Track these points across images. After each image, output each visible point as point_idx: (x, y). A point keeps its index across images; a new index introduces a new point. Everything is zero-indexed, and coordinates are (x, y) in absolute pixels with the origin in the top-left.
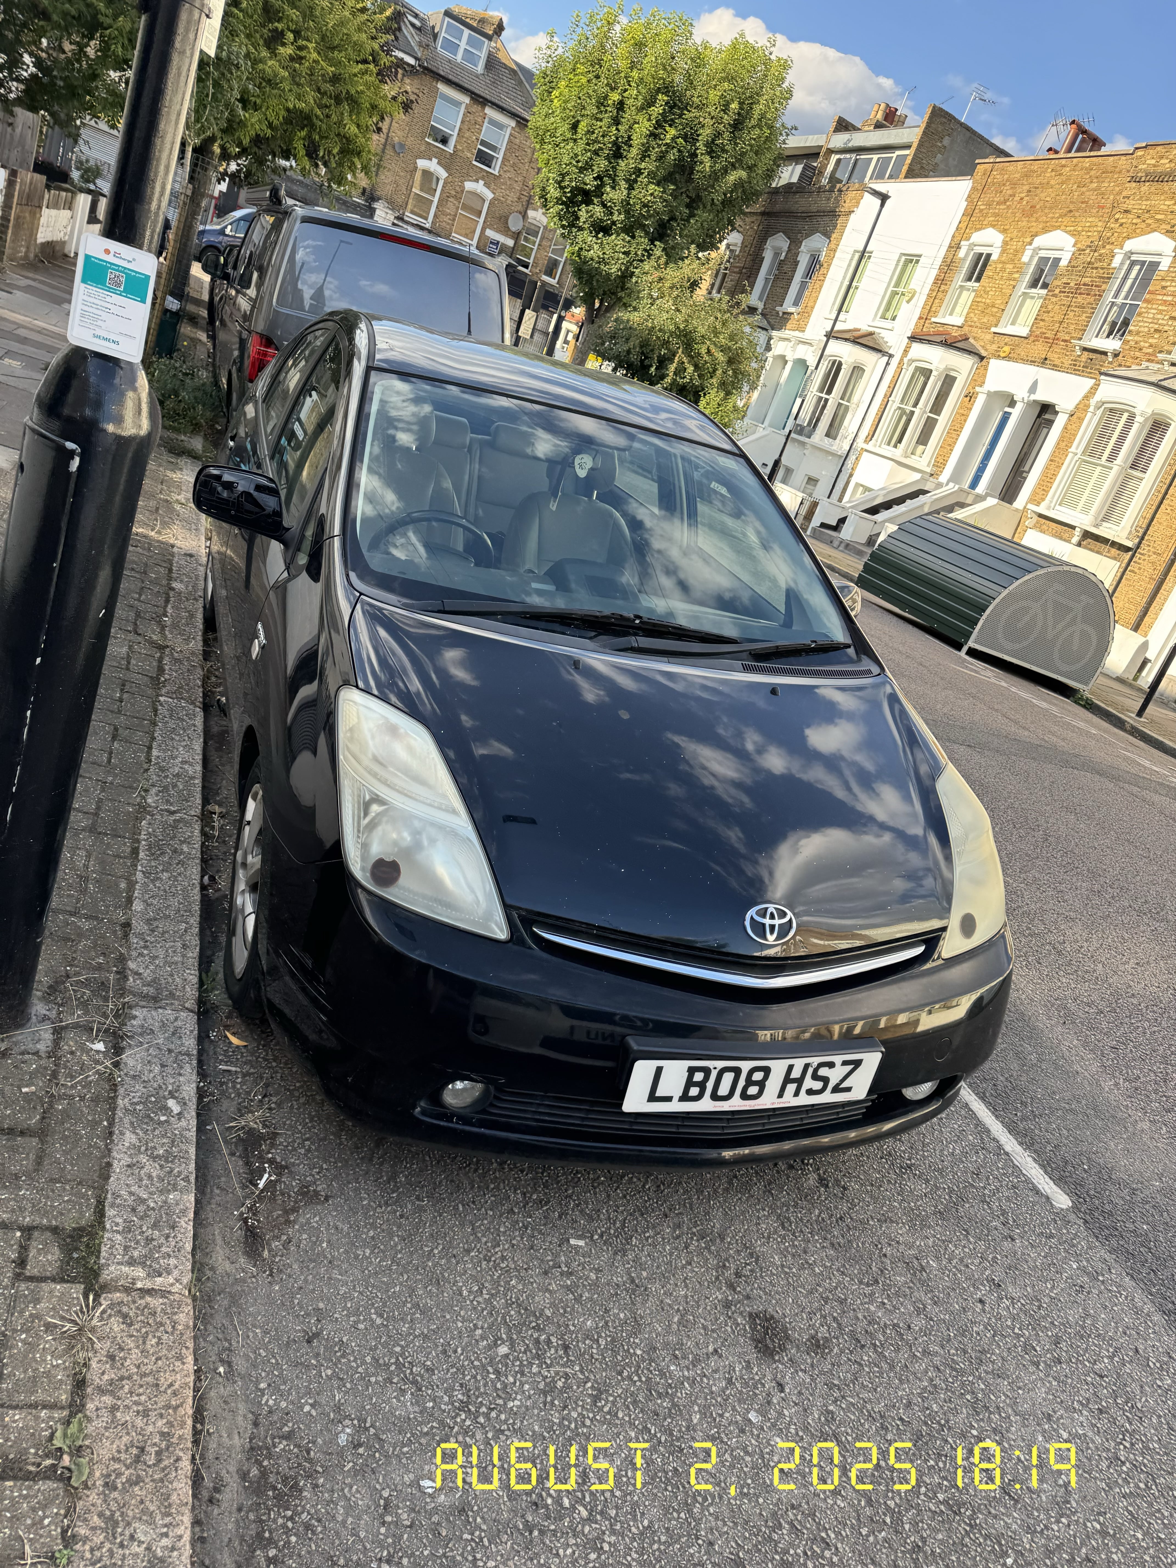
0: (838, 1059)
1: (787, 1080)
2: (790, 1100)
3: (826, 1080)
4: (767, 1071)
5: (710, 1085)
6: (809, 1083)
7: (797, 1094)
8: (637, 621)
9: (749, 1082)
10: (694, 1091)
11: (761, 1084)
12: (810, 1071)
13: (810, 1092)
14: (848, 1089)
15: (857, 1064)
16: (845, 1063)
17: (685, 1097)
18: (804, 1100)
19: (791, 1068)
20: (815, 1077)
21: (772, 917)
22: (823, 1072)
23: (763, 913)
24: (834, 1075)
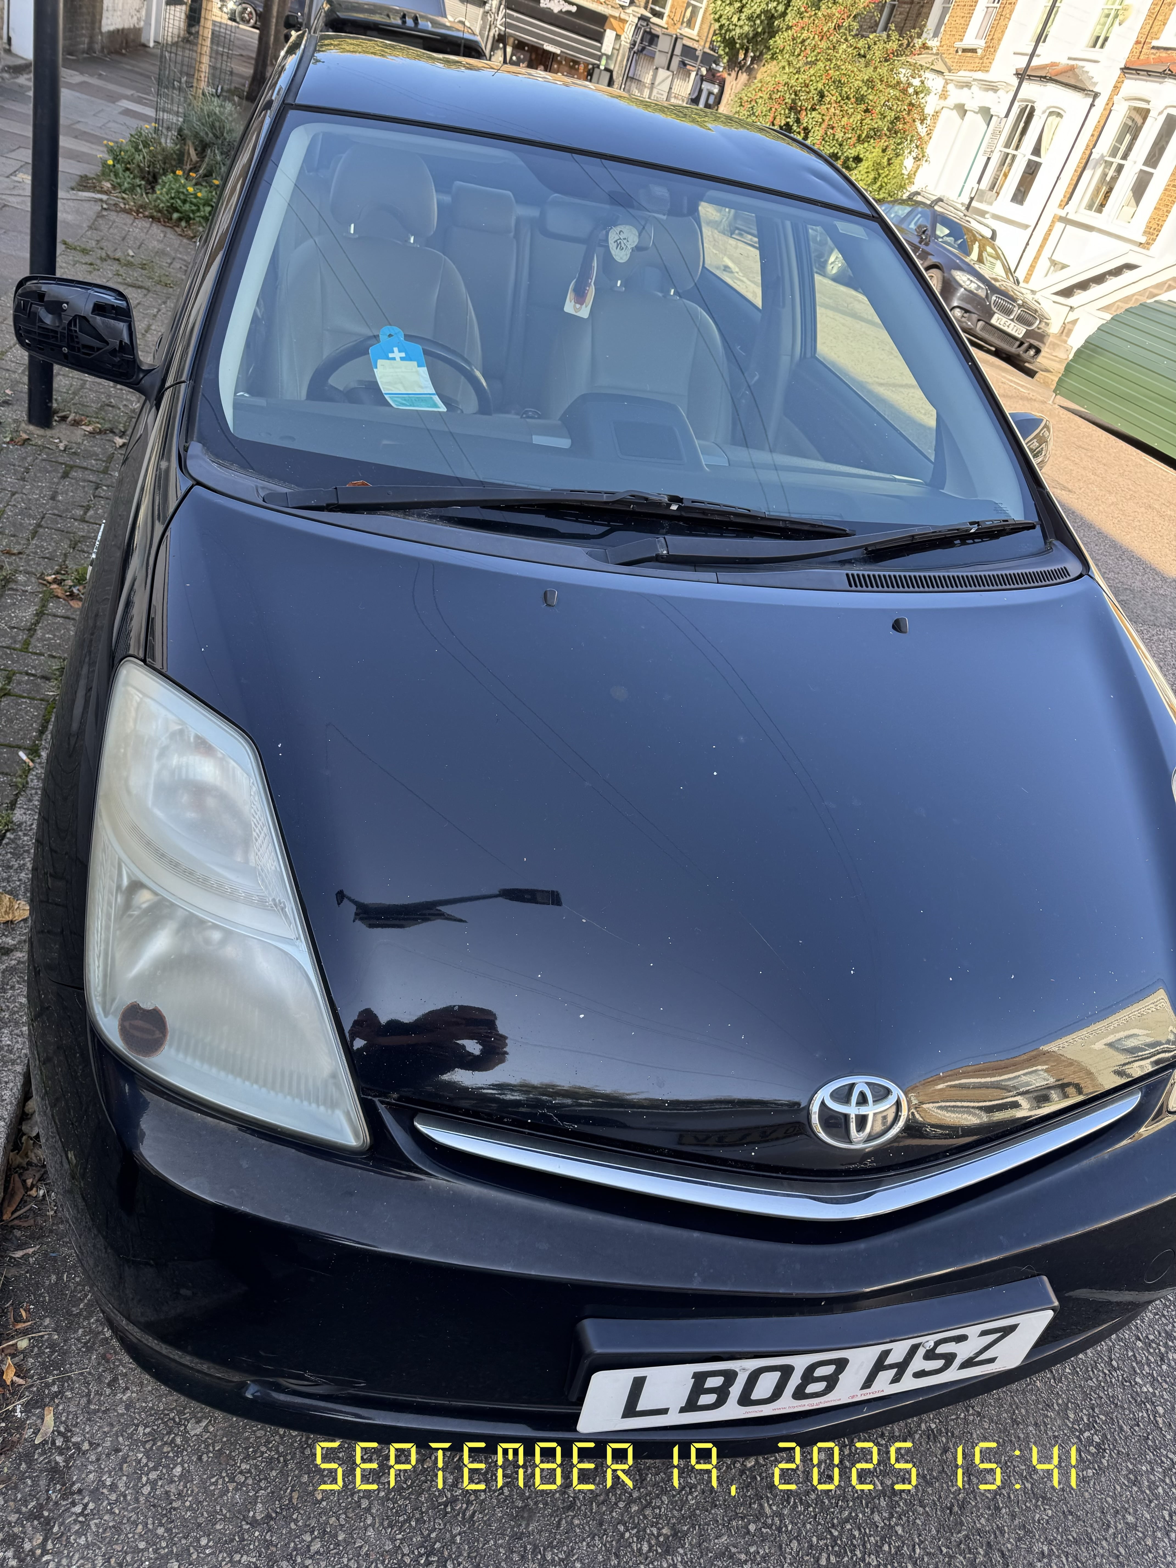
0: (972, 1331)
1: (879, 1366)
2: (883, 1386)
3: (949, 1358)
4: (841, 1365)
5: (736, 1390)
6: (918, 1363)
7: (896, 1380)
8: (674, 507)
9: (808, 1376)
10: (706, 1399)
11: (832, 1382)
12: (921, 1352)
13: (919, 1374)
14: (992, 1360)
15: (1008, 1331)
16: (984, 1333)
17: (691, 1405)
18: (909, 1383)
19: (886, 1354)
20: (930, 1355)
21: (863, 1100)
22: (942, 1349)
23: (844, 1095)
24: (964, 1351)
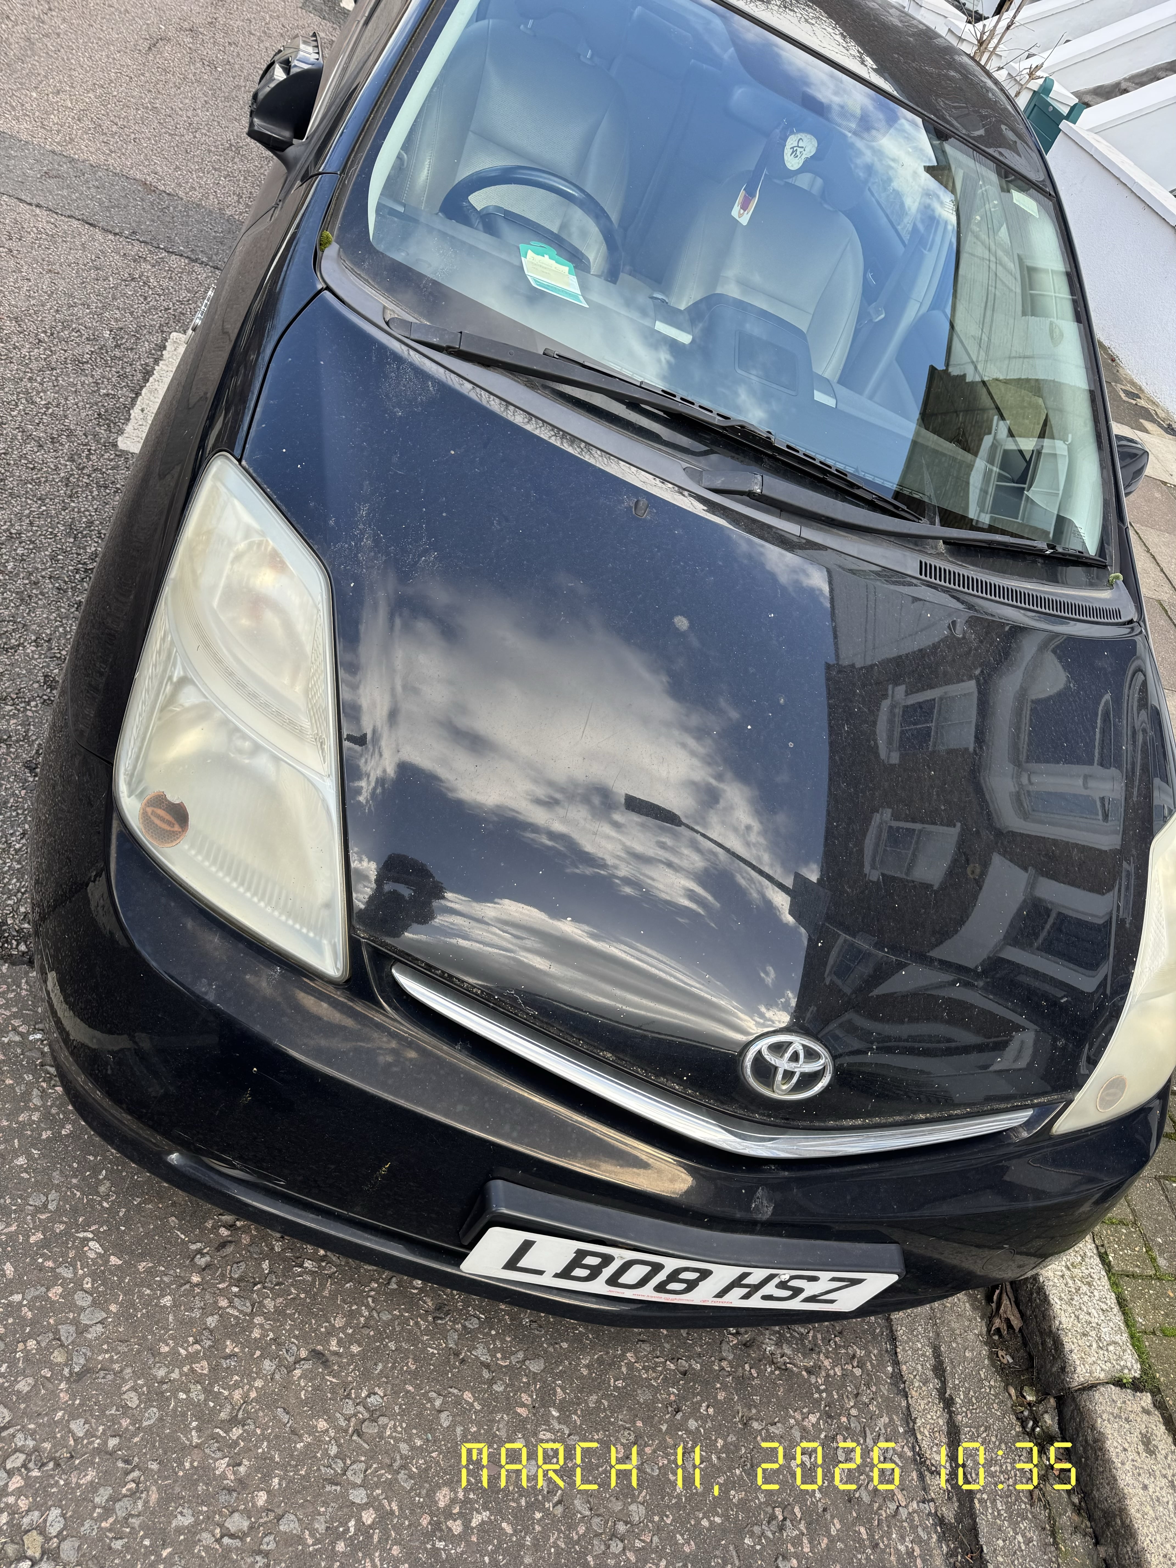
0: (825, 1276)
1: (737, 1283)
2: (734, 1299)
3: (797, 1291)
4: (704, 1274)
6: (770, 1289)
7: (746, 1297)
9: (674, 1276)
10: (580, 1273)
11: (691, 1285)
12: (776, 1281)
13: (766, 1298)
14: (832, 1302)
15: (854, 1282)
16: (834, 1279)
17: (565, 1274)
18: (756, 1302)
19: (745, 1275)
20: (783, 1285)
21: (795, 1057)
22: (794, 1283)
23: (780, 1050)
24: (810, 1289)
